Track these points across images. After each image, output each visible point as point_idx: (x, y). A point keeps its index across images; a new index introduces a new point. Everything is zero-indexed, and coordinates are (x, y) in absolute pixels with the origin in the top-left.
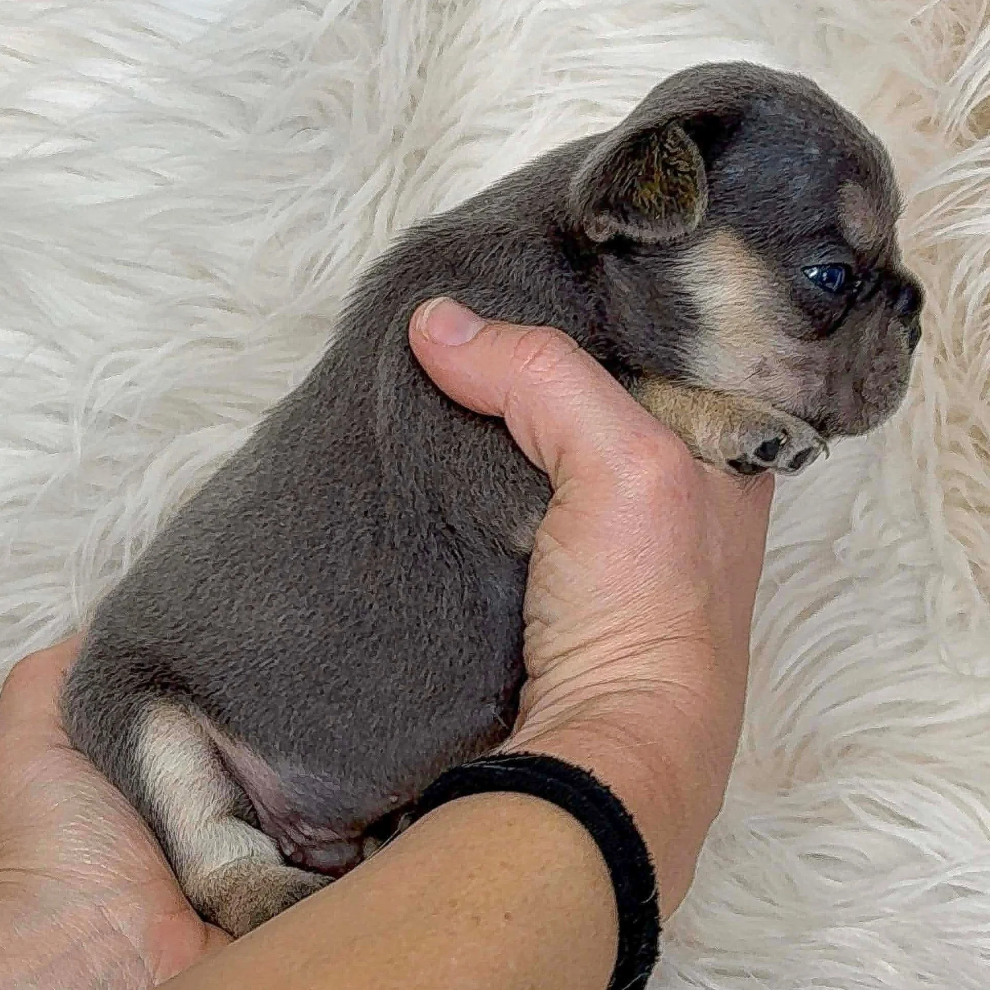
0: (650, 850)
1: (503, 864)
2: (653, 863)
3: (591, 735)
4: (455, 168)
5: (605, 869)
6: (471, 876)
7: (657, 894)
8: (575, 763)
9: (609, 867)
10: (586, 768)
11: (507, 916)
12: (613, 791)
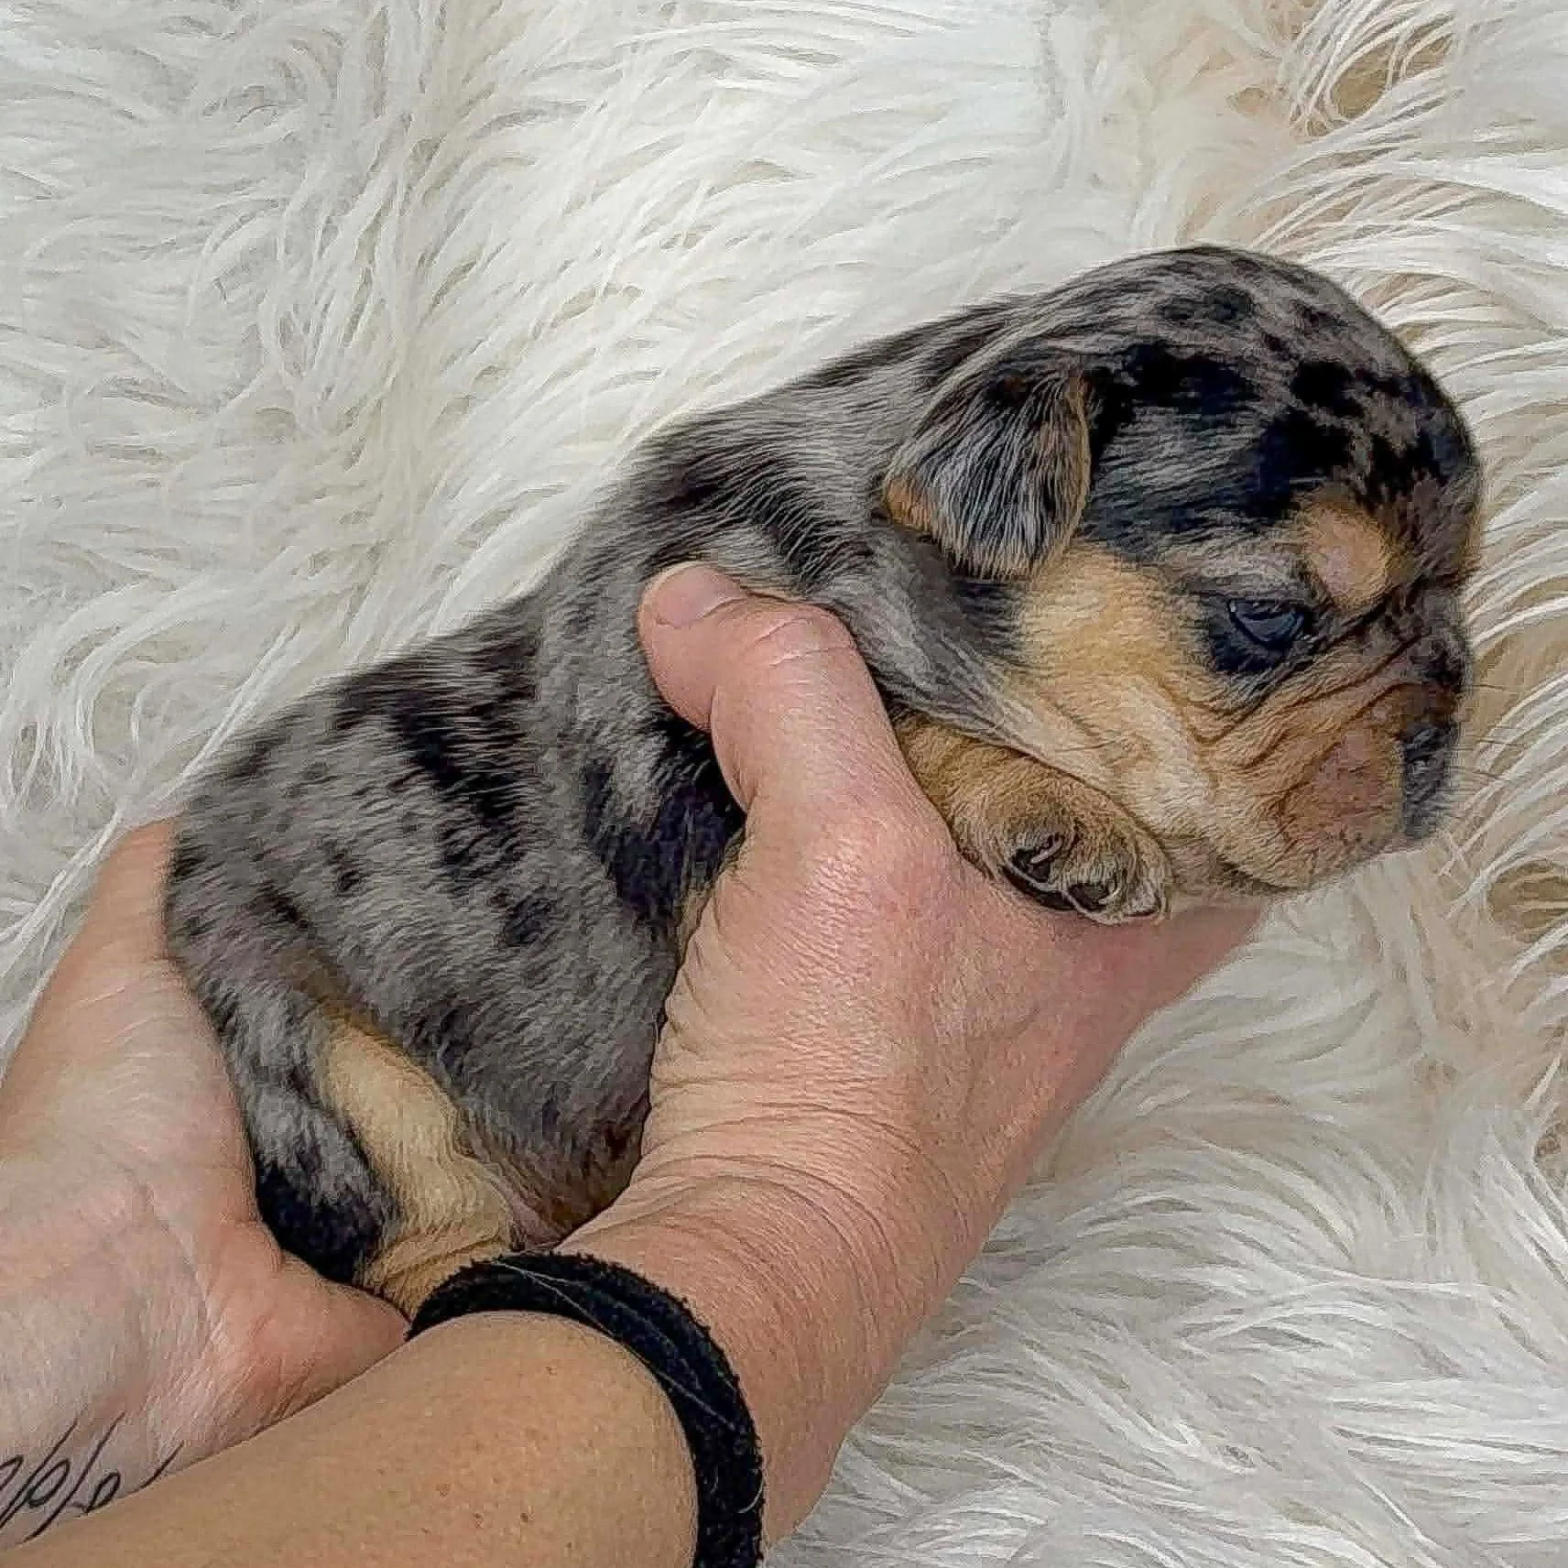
0: (759, 1432)
1: (532, 1434)
2: (762, 1452)
3: (694, 1242)
4: (486, 166)
5: (686, 1453)
6: (478, 1447)
7: (762, 1501)
8: (662, 1285)
9: (692, 1451)
10: (678, 1294)
11: (524, 1517)
12: (713, 1334)
